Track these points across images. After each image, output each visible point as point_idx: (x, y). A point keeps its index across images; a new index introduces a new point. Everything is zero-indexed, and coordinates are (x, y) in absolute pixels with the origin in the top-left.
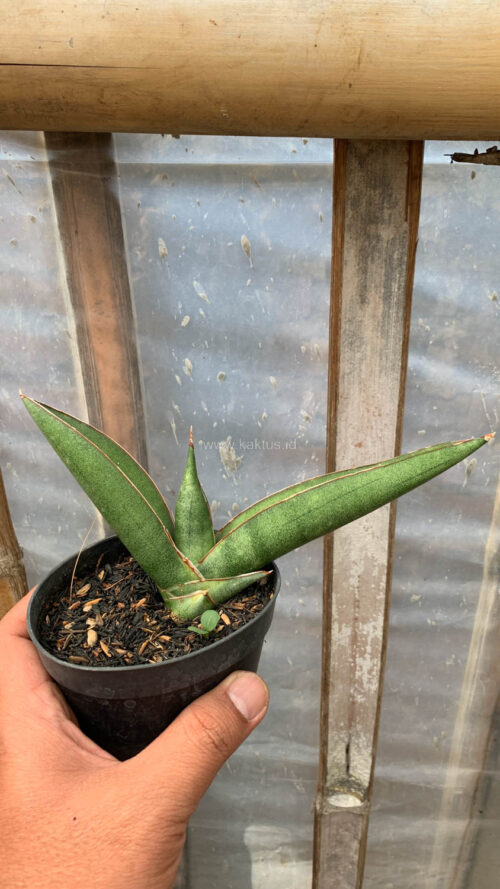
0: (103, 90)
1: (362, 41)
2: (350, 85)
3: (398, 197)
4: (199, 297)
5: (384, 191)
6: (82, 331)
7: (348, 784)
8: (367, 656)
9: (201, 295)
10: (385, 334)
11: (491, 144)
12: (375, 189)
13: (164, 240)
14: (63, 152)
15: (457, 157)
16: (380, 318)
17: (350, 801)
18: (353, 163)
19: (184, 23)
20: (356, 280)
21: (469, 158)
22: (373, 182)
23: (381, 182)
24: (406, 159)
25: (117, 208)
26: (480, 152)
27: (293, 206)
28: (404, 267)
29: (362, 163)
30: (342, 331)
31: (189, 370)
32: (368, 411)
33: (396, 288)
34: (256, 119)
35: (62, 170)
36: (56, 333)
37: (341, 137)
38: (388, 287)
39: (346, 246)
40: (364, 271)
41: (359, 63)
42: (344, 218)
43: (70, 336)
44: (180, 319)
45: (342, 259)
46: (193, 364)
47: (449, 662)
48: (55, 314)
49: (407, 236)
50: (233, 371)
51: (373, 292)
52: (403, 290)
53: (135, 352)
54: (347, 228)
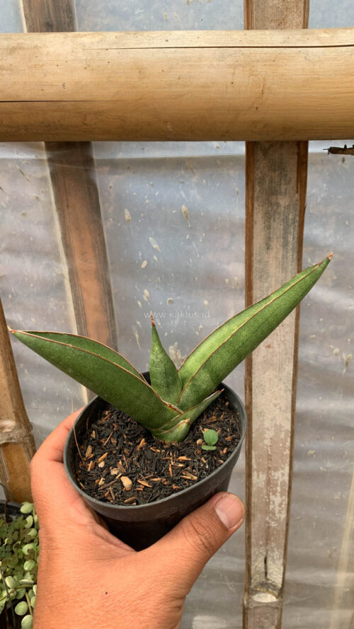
0: (85, 116)
1: (264, 79)
2: (257, 108)
3: (291, 176)
4: (153, 248)
5: (281, 173)
6: (73, 273)
7: (266, 586)
8: (278, 494)
9: (154, 246)
10: (284, 269)
13: (129, 210)
14: (57, 152)
15: (333, 151)
16: (281, 259)
17: (268, 598)
18: (259, 155)
19: (141, 71)
20: (263, 233)
21: (341, 151)
22: (273, 167)
23: (280, 167)
24: (296, 151)
25: (96, 190)
26: (348, 147)
27: (218, 184)
28: (297, 224)
29: (265, 153)
30: (254, 269)
31: (147, 297)
33: (292, 239)
34: (192, 132)
35: (56, 165)
36: (55, 275)
37: (253, 139)
38: (285, 238)
39: (255, 211)
40: (269, 227)
41: (263, 94)
42: (253, 191)
43: (64, 276)
44: (141, 263)
45: (252, 220)
46: (149, 292)
47: (337, 497)
48: (54, 262)
49: (298, 203)
50: (178, 298)
51: (275, 242)
52: (296, 240)
53: (109, 286)
54: (255, 199)
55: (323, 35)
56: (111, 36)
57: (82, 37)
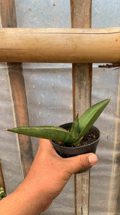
0: (19, 54)
1: (77, 43)
2: (74, 52)
3: (87, 75)
4: (42, 98)
5: (84, 74)
6: (15, 106)
8: (86, 184)
9: (43, 97)
10: (86, 105)
11: (107, 64)
12: (82, 73)
13: (34, 85)
14: (11, 66)
15: (100, 66)
16: (84, 102)
18: (77, 68)
19: (37, 40)
20: (78, 93)
21: (102, 67)
24: (88, 67)
25: (23, 78)
26: (105, 65)
27: (63, 77)
28: (89, 90)
29: (79, 67)
30: (76, 105)
33: (88, 95)
34: (54, 60)
35: (11, 70)
36: (9, 106)
37: (74, 63)
38: (86, 95)
39: (76, 86)
40: (80, 91)
41: (76, 48)
42: (75, 80)
43: (12, 107)
44: (38, 103)
45: (75, 89)
46: (41, 113)
47: (106, 185)
48: (9, 102)
49: (89, 83)
50: (51, 114)
51: (82, 96)
52: (89, 95)
53: (28, 110)
54: (76, 82)
55: (95, 30)
56: (28, 29)
57: (19, 29)
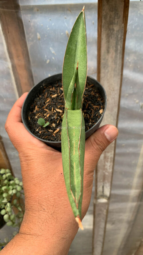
3: (120, 14)
4: (52, 53)
5: (115, 12)
6: (14, 67)
7: (103, 196)
8: (109, 162)
10: (115, 63)
12: (112, 12)
13: (40, 34)
16: (114, 58)
17: (104, 200)
18: (105, 2)
20: (106, 45)
22: (111, 9)
23: (114, 9)
25: (22, 23)
28: (122, 40)
29: (108, 1)
30: (101, 63)
32: (110, 89)
33: (119, 47)
36: (5, 68)
38: (116, 47)
39: (102, 33)
40: (108, 42)
42: (101, 23)
43: (9, 69)
44: (46, 61)
45: (101, 38)
48: (4, 61)
49: (123, 29)
51: (111, 49)
54: (102, 27)
